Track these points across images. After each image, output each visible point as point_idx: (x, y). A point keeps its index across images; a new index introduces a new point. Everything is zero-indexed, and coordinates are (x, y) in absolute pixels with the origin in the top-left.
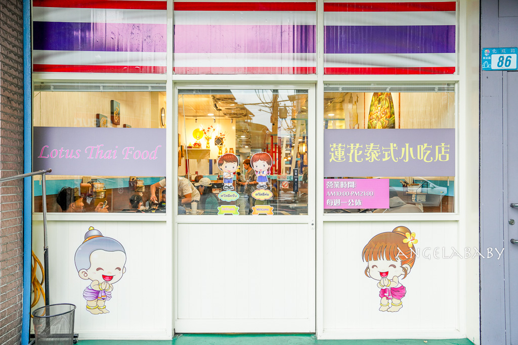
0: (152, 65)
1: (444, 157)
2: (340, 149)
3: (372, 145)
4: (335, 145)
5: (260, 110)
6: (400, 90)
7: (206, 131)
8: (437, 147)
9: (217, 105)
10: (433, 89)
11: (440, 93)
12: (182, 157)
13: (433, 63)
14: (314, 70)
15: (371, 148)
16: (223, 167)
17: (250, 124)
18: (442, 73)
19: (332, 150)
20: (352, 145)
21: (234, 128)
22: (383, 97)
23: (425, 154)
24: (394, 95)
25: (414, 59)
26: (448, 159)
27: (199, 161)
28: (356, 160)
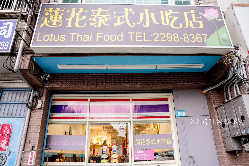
0: (83, 117)
1: (169, 143)
2: (138, 141)
3: (148, 139)
4: (137, 140)
5: (121, 131)
6: (159, 122)
7: (101, 138)
8: (167, 139)
9: (104, 129)
10: (164, 122)
11: (167, 123)
12: (92, 147)
13: (164, 115)
14: (129, 118)
15: (148, 140)
16: (103, 147)
17: (118, 137)
18: (166, 118)
19: (136, 141)
20: (142, 139)
21: (111, 137)
22: (155, 125)
23: (164, 142)
24: (158, 124)
25: (158, 114)
26: (171, 143)
27: (98, 149)
28: (143, 144)
